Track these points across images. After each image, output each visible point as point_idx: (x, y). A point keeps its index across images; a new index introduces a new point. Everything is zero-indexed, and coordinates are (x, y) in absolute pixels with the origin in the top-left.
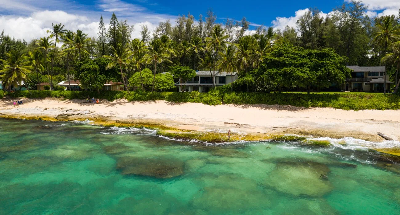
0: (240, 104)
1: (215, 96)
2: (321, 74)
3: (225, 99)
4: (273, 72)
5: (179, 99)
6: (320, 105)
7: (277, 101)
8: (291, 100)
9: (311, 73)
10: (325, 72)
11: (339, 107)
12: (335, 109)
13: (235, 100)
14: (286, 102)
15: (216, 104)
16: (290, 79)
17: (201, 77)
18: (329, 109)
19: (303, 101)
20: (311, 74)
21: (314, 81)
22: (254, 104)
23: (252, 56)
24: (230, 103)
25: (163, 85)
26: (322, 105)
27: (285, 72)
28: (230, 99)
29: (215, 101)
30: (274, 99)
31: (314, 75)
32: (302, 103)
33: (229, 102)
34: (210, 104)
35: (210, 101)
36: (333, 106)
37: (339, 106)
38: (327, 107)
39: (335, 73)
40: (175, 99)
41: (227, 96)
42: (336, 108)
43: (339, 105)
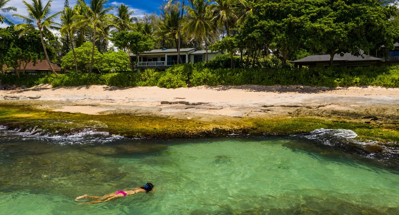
0: (216, 86)
1: (177, 74)
2: (356, 25)
3: (192, 78)
4: (269, 24)
5: (126, 81)
6: (356, 83)
7: (279, 79)
8: (302, 76)
9: (337, 25)
10: (362, 23)
11: (392, 84)
12: (384, 88)
13: (208, 79)
14: (293, 80)
15: (177, 86)
16: (299, 37)
17: (168, 56)
18: (373, 89)
19: (325, 77)
20: (337, 27)
21: (343, 38)
22: (240, 85)
23: (236, 10)
24: (200, 84)
25: (110, 65)
26: (359, 82)
27: (290, 24)
28: (200, 78)
29: (175, 82)
30: (273, 76)
31: (342, 27)
32: (322, 80)
33: (198, 83)
34: (167, 87)
35: (168, 81)
36: (380, 83)
37: (392, 82)
38: (369, 85)
39: (380, 24)
40: (118, 82)
41: (196, 74)
42: (386, 86)
43: (393, 80)
